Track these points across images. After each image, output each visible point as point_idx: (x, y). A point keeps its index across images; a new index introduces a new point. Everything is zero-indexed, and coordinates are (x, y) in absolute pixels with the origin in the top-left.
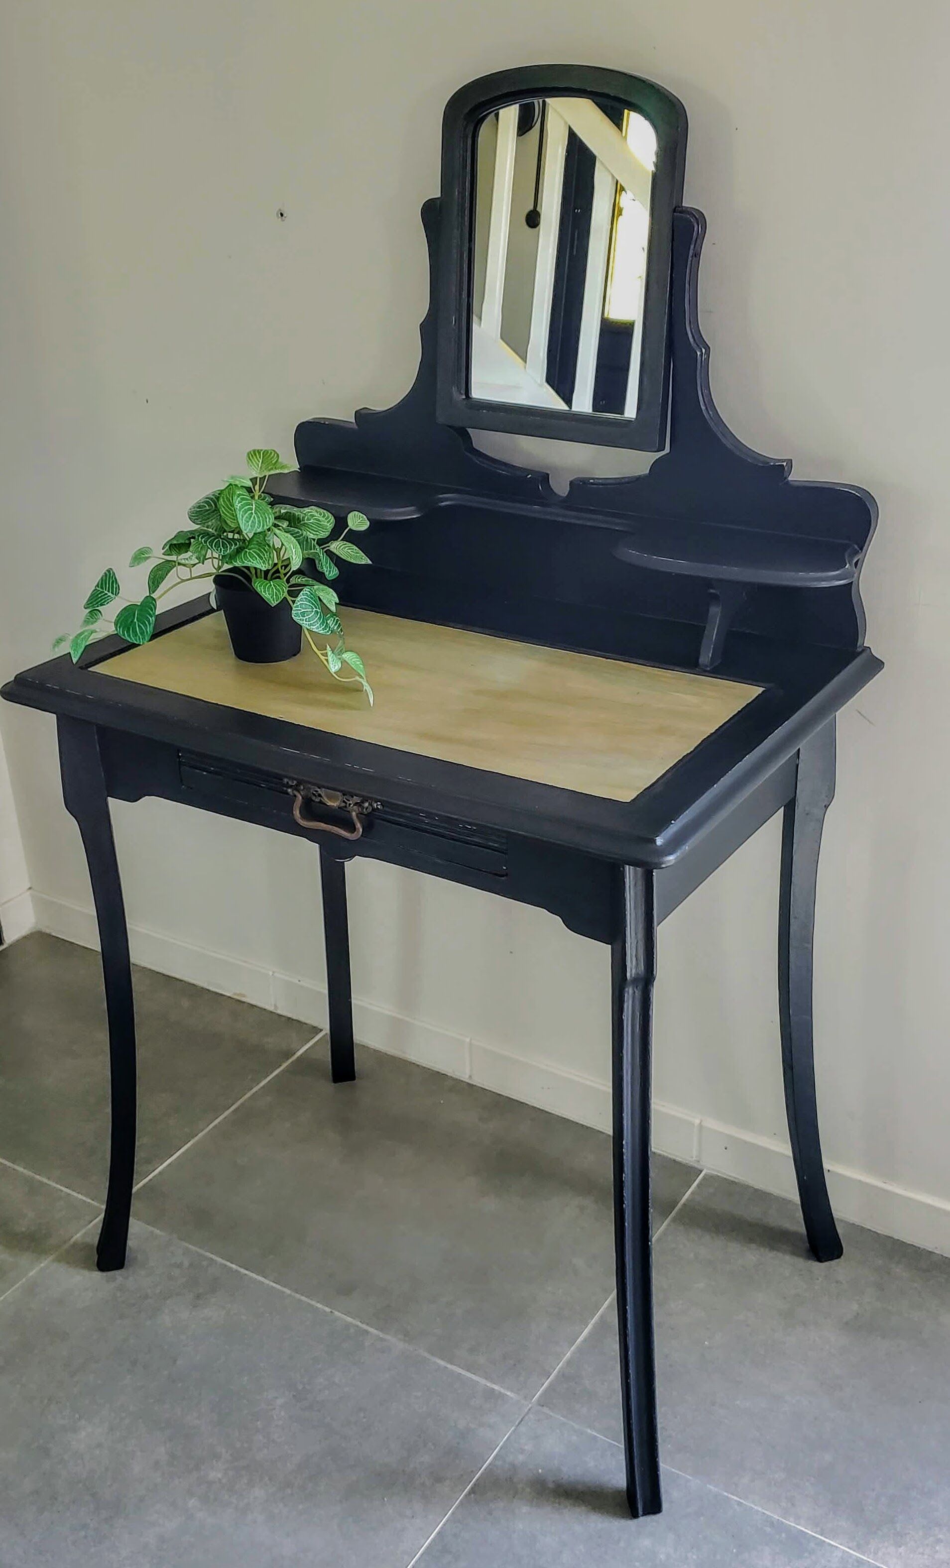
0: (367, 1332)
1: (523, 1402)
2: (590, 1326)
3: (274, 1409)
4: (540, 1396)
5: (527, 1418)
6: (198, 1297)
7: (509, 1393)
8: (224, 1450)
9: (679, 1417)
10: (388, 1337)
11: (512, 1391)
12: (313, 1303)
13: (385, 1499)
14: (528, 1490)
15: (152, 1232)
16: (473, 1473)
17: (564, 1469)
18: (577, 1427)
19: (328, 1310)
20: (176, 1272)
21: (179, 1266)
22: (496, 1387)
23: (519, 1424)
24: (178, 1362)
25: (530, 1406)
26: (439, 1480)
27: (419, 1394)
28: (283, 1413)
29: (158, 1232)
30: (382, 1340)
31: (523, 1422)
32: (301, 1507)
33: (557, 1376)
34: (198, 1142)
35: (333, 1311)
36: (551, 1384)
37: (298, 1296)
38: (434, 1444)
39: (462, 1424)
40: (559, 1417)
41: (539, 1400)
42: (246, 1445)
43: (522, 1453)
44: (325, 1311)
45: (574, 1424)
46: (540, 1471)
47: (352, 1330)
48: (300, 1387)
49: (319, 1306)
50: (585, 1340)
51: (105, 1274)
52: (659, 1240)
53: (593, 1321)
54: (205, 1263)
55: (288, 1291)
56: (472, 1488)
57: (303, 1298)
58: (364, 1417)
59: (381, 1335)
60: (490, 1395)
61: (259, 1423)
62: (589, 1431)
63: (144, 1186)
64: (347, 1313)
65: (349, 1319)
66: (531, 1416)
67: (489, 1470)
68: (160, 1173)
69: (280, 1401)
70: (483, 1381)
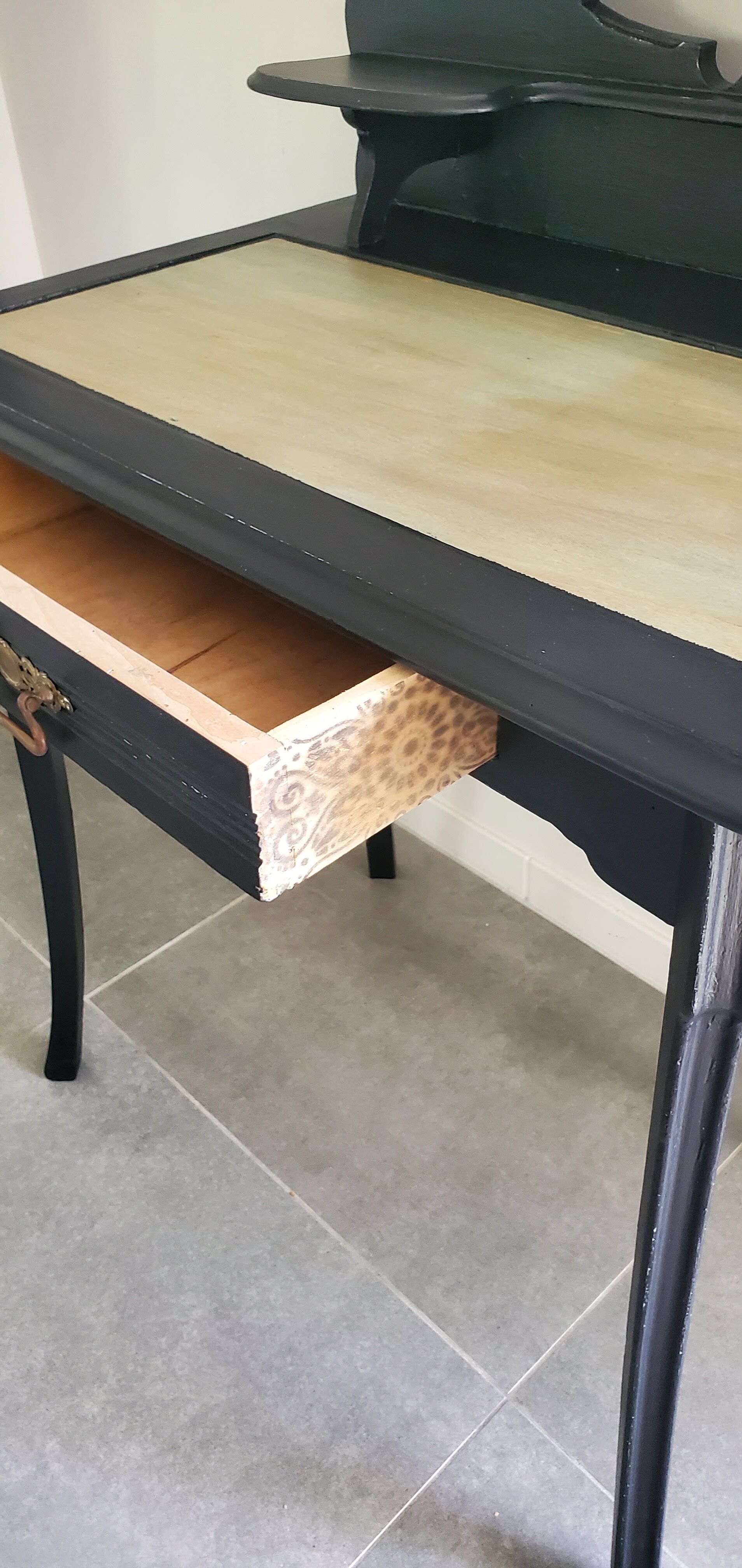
0: (325, 1234)
1: (497, 1390)
2: (608, 1288)
3: (187, 1323)
4: (521, 1386)
5: (496, 1417)
6: (145, 1138)
7: (480, 1371)
8: (111, 1372)
9: (704, 1471)
10: (349, 1247)
11: (486, 1368)
12: (272, 1175)
13: (286, 1507)
14: (474, 1543)
15: (121, 1038)
16: (408, 1492)
17: (530, 1520)
18: (560, 1450)
19: (287, 1190)
20: (130, 1098)
21: (136, 1089)
22: (466, 1358)
23: (484, 1425)
24: (96, 1226)
25: (505, 1398)
26: (362, 1492)
27: (367, 1344)
28: (195, 1332)
29: (127, 1038)
30: (342, 1250)
31: (489, 1424)
32: (178, 1488)
33: (549, 1359)
34: (204, 927)
35: (294, 1193)
36: (538, 1369)
37: (258, 1162)
38: (367, 1431)
39: (410, 1406)
40: (537, 1426)
41: (518, 1391)
42: (139, 1370)
43: (478, 1477)
44: (283, 1190)
45: (556, 1445)
46: (497, 1514)
47: (309, 1228)
48: (226, 1297)
49: (279, 1181)
50: (597, 1309)
51: (52, 1083)
52: (724, 1173)
53: (613, 1282)
54: (165, 1092)
55: (248, 1153)
56: (401, 1518)
57: (263, 1166)
58: (291, 1364)
59: (342, 1242)
60: (458, 1368)
61: (164, 1339)
62: (575, 1462)
63: (130, 975)
64: (309, 1201)
65: (309, 1210)
66: (502, 1416)
67: (429, 1494)
68: (153, 961)
69: (197, 1313)
70: (452, 1345)
